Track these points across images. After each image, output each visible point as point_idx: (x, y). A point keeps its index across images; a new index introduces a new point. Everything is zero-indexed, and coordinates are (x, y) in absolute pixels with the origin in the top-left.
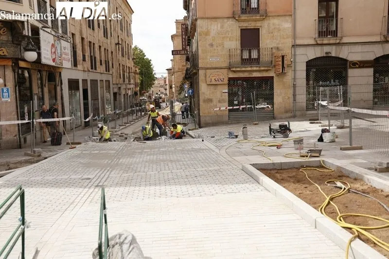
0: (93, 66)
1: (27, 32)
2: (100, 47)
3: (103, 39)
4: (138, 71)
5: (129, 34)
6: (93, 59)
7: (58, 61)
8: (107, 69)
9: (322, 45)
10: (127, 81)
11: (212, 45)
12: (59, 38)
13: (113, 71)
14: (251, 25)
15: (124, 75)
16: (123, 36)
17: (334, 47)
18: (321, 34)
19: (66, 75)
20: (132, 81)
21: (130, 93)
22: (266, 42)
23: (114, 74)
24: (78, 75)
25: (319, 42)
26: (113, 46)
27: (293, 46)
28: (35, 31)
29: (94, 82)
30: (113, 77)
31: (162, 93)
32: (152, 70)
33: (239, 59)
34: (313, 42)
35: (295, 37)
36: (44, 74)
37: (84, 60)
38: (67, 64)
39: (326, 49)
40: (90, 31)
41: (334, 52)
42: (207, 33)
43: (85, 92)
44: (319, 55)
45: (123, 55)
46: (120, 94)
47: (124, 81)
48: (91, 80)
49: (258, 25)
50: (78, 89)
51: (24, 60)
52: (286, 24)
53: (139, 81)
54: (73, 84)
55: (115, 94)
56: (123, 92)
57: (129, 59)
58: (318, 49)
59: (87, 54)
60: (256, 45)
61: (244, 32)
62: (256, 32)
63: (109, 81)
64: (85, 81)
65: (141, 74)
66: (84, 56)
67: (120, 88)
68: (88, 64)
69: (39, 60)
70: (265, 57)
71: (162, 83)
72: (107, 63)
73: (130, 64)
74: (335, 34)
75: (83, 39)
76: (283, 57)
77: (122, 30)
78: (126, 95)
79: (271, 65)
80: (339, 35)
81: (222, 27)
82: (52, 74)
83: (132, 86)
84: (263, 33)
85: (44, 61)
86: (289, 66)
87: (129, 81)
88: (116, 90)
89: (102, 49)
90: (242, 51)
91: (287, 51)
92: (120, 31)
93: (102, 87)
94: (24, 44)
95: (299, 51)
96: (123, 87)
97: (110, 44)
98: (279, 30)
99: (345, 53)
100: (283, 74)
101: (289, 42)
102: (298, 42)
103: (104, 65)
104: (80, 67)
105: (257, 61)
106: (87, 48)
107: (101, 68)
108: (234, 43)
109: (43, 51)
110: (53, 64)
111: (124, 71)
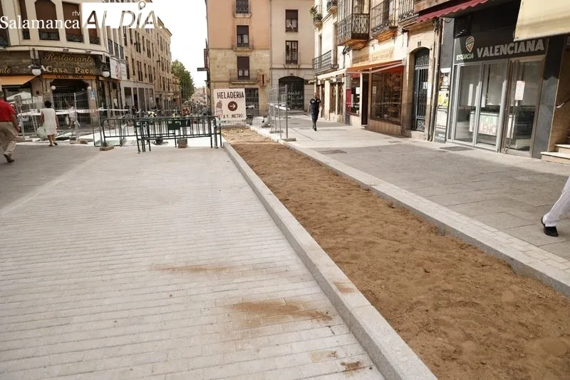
0: (141, 79)
1: (104, 61)
2: (145, 64)
3: (148, 59)
4: (178, 81)
5: (168, 52)
6: (140, 74)
7: (119, 76)
8: (151, 80)
9: (288, 69)
10: (167, 90)
11: (218, 66)
12: (119, 62)
13: (156, 82)
14: (244, 54)
15: (164, 85)
16: (163, 54)
17: (295, 71)
18: (288, 62)
19: (123, 85)
20: (171, 90)
21: (169, 99)
22: (254, 66)
23: (156, 85)
24: (131, 85)
25: (287, 67)
26: (155, 63)
27: (270, 69)
28: (108, 59)
29: (141, 90)
30: (155, 86)
31: (202, 101)
32: (192, 81)
33: (236, 76)
34: (282, 67)
35: (271, 62)
36: (111, 84)
37: (134, 74)
38: (125, 78)
39: (291, 71)
40: (138, 54)
41: (295, 73)
42: (215, 59)
43: (135, 96)
44: (286, 75)
45: (163, 70)
46: (161, 100)
47: (164, 89)
48: (139, 89)
49: (248, 54)
50: (130, 94)
51: (103, 76)
52: (266, 55)
53: (178, 90)
54: (128, 91)
55: (157, 99)
56: (164, 98)
57: (168, 72)
58: (286, 71)
59: (136, 71)
60: (247, 67)
61: (239, 58)
62: (247, 58)
63: (152, 89)
64: (135, 89)
65: (181, 84)
66: (134, 71)
67: (161, 95)
68: (137, 77)
69: (110, 76)
70: (253, 76)
71: (201, 92)
72: (150, 76)
73: (170, 76)
74: (296, 62)
75: (133, 59)
76: (263, 76)
77: (162, 50)
78: (165, 101)
79: (257, 81)
80: (299, 63)
81: (225, 55)
82: (115, 84)
83: (172, 94)
84: (251, 60)
85: (112, 77)
86: (268, 81)
87: (169, 89)
88: (158, 96)
89: (147, 66)
90: (238, 71)
91: (267, 72)
92: (160, 51)
93: (147, 94)
94: (102, 66)
95: (274, 72)
96: (164, 94)
97: (152, 62)
98: (262, 58)
99: (302, 75)
100: (263, 86)
101: (268, 66)
102: (274, 66)
103: (148, 78)
104: (131, 79)
105: (248, 77)
106: (136, 66)
107: (146, 80)
108: (233, 66)
109: (111, 71)
110: (116, 78)
111: (164, 82)
